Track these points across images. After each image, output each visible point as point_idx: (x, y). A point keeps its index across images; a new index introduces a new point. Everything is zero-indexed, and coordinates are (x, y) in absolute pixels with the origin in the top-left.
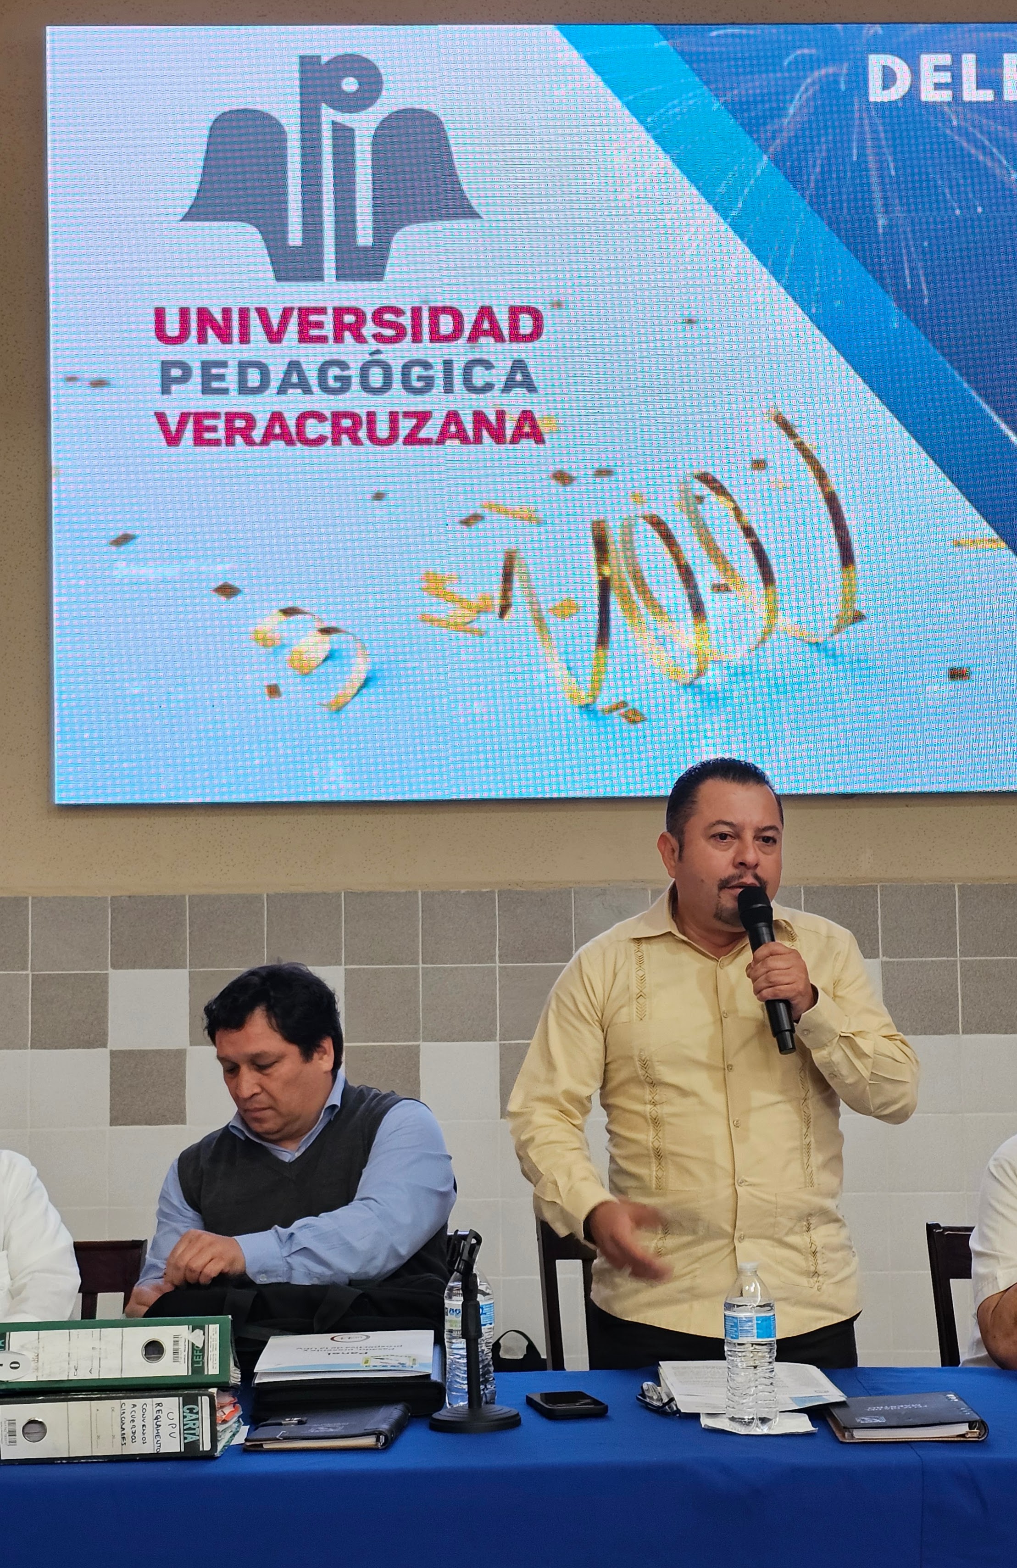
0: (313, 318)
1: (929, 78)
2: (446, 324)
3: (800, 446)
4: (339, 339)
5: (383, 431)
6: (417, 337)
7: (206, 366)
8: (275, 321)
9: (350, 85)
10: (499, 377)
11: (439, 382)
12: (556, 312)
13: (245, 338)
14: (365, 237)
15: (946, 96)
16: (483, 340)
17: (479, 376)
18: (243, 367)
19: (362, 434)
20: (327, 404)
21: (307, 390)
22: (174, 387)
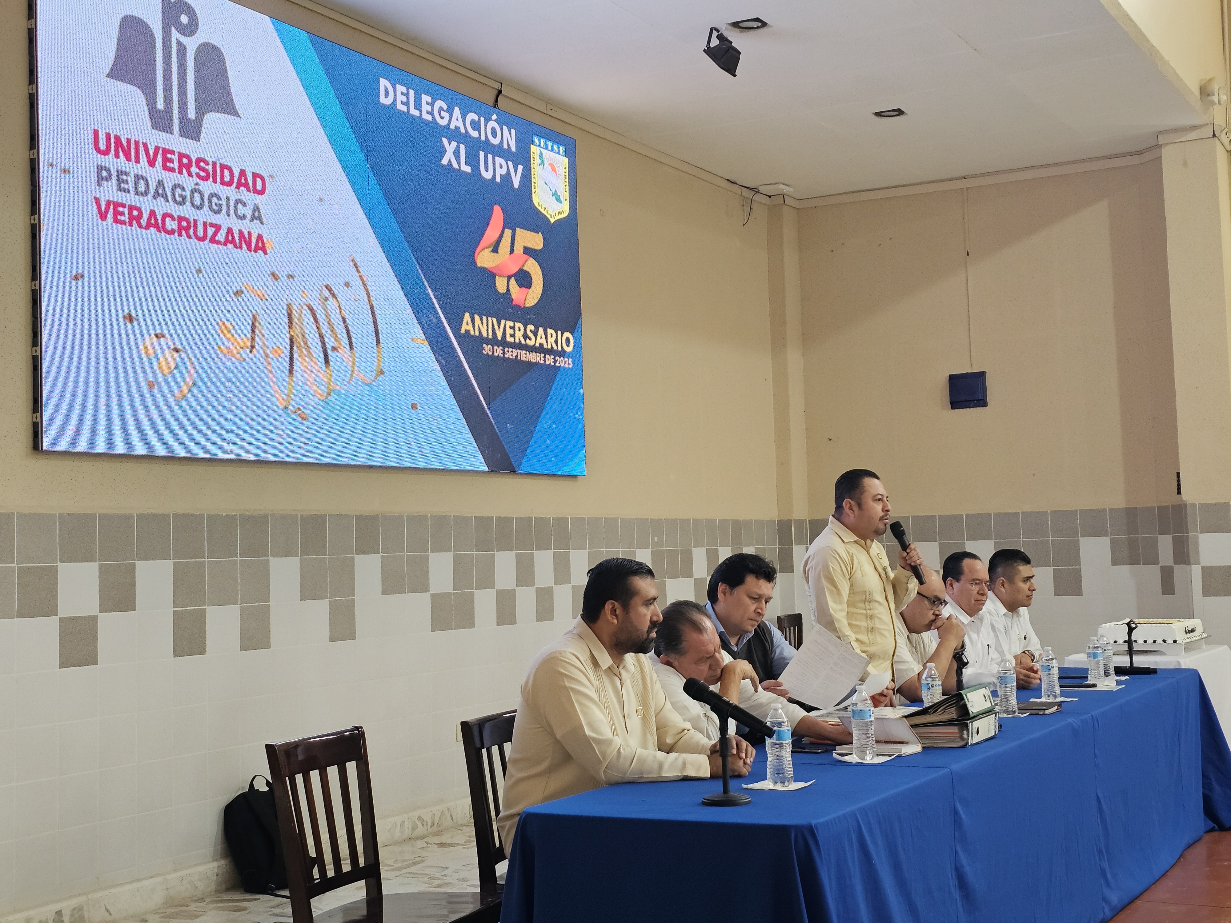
0: (169, 156)
1: (399, 97)
2: (227, 175)
6: (215, 180)
8: (151, 153)
9: (184, 19)
12: (271, 180)
13: (137, 161)
14: (192, 114)
15: (405, 109)
16: (241, 188)
17: (241, 210)
18: (137, 177)
19: (191, 232)
20: (176, 210)
21: (167, 200)
22: (103, 182)
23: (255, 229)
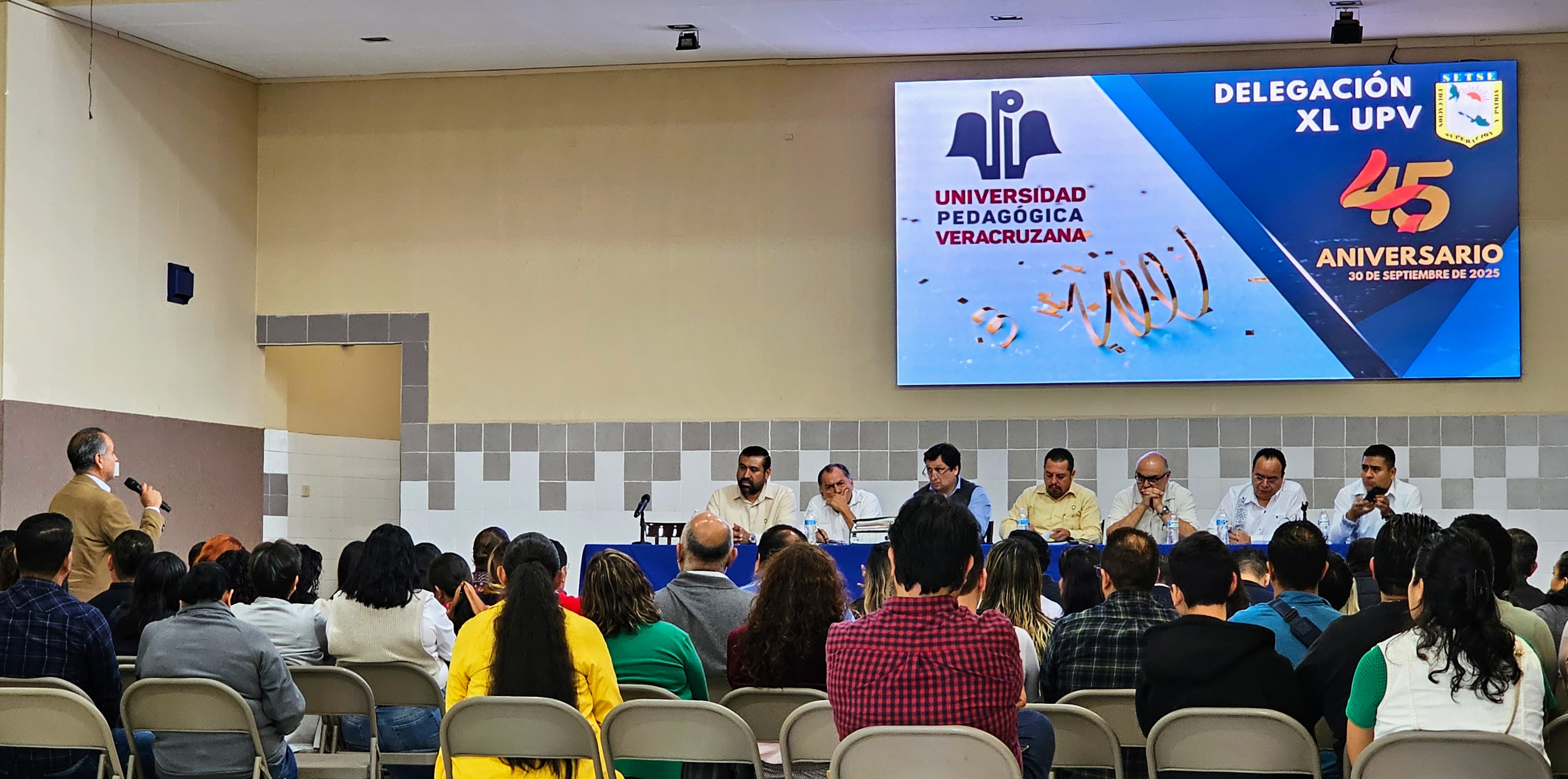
0: (996, 193)
1: (1240, 93)
2: (1048, 195)
3: (1187, 242)
4: (1006, 202)
5: (1023, 237)
6: (1036, 201)
7: (955, 213)
9: (1011, 102)
10: (1068, 215)
11: (1045, 218)
13: (970, 202)
14: (1016, 161)
15: (1248, 100)
16: (1062, 201)
17: (1060, 215)
18: (970, 213)
19: (1015, 239)
20: (1002, 227)
21: (994, 222)
22: (943, 222)
23: (1075, 225)
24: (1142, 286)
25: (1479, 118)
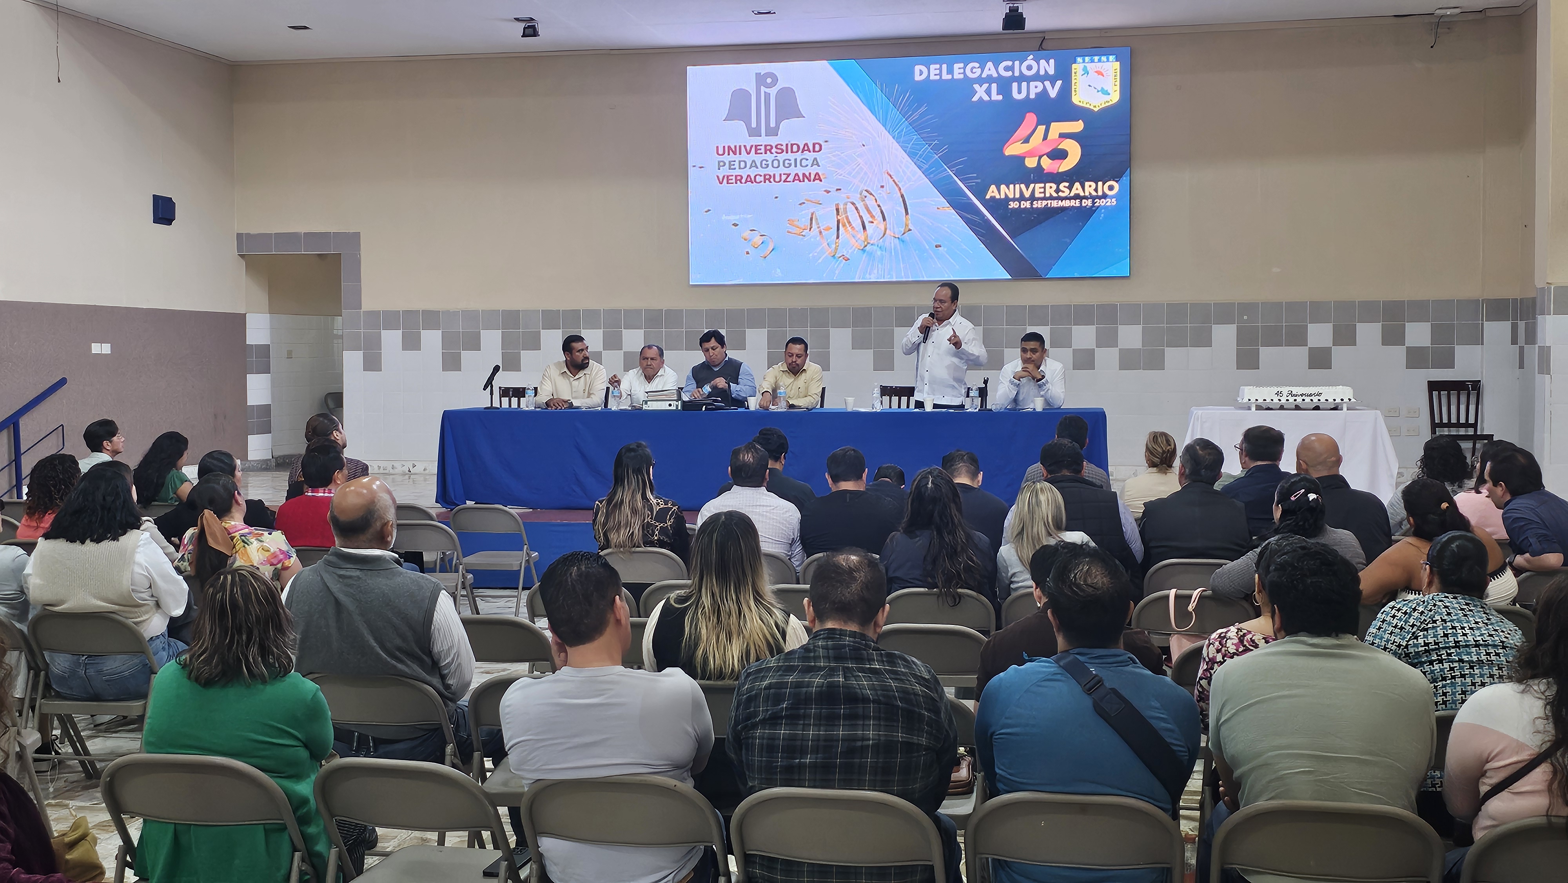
0: (758, 147)
1: (932, 72)
2: (795, 148)
3: (894, 181)
4: (766, 153)
5: (777, 179)
6: (787, 153)
7: (730, 162)
8: (748, 149)
9: (769, 80)
10: (810, 162)
11: (793, 165)
12: (826, 143)
13: (740, 154)
14: (773, 124)
15: (938, 77)
16: (805, 152)
17: (804, 163)
18: (740, 162)
19: (772, 180)
20: (762, 172)
21: (757, 168)
22: (721, 168)
23: (814, 170)
24: (861, 214)
25: (1102, 88)
